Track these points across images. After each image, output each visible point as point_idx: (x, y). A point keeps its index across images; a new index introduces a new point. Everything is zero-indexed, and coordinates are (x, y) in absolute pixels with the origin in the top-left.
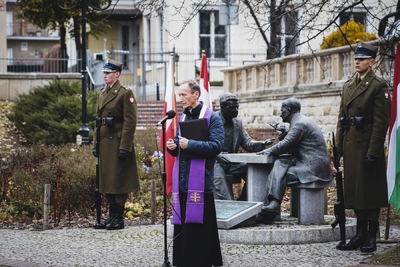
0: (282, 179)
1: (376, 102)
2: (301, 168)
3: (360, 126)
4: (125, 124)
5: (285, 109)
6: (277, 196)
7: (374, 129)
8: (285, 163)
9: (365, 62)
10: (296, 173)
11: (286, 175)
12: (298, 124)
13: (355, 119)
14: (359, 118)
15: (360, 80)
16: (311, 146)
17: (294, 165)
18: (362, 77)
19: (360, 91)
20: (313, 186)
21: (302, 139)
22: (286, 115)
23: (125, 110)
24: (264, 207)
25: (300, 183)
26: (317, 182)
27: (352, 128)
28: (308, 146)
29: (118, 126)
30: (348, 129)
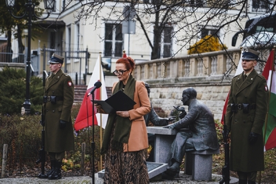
0: (182, 147)
1: (258, 93)
2: (197, 140)
3: (246, 111)
4: (65, 101)
5: (185, 96)
6: (178, 159)
7: (257, 113)
8: (185, 135)
9: (250, 63)
10: (192, 143)
11: (185, 144)
12: (195, 107)
13: (242, 106)
14: (246, 105)
15: (246, 76)
16: (204, 123)
17: (191, 137)
18: (248, 74)
19: (246, 85)
20: (205, 153)
21: (198, 118)
22: (186, 100)
23: (65, 92)
24: (168, 167)
25: (195, 150)
26: (207, 150)
27: (240, 112)
28: (202, 123)
29: (59, 102)
30: (236, 113)
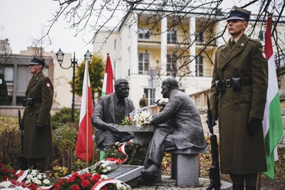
0: (161, 145)
1: (253, 62)
2: (179, 136)
3: (237, 89)
4: (43, 103)
5: (164, 86)
6: (156, 160)
7: (254, 90)
8: (164, 131)
9: (239, 23)
10: (173, 140)
11: (164, 142)
12: (175, 97)
13: (232, 81)
14: (236, 79)
15: (234, 43)
16: (187, 116)
17: (172, 133)
18: (236, 40)
19: (235, 53)
20: (189, 152)
21: (179, 110)
22: (166, 91)
23: (43, 93)
24: (144, 170)
25: (177, 149)
26: (193, 148)
27: (229, 92)
28: (184, 116)
29: (37, 105)
30: (223, 92)
